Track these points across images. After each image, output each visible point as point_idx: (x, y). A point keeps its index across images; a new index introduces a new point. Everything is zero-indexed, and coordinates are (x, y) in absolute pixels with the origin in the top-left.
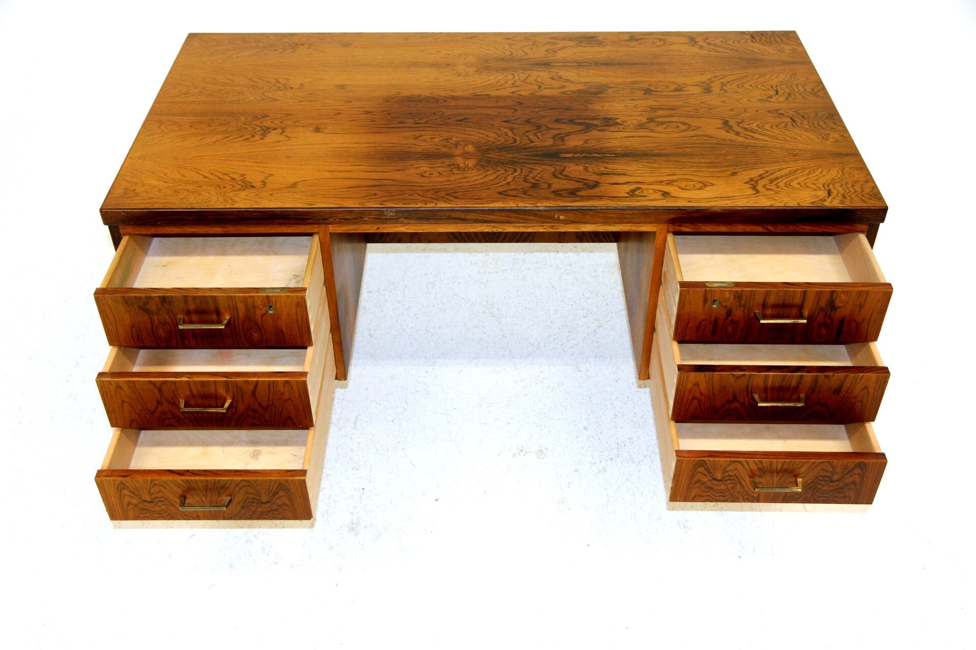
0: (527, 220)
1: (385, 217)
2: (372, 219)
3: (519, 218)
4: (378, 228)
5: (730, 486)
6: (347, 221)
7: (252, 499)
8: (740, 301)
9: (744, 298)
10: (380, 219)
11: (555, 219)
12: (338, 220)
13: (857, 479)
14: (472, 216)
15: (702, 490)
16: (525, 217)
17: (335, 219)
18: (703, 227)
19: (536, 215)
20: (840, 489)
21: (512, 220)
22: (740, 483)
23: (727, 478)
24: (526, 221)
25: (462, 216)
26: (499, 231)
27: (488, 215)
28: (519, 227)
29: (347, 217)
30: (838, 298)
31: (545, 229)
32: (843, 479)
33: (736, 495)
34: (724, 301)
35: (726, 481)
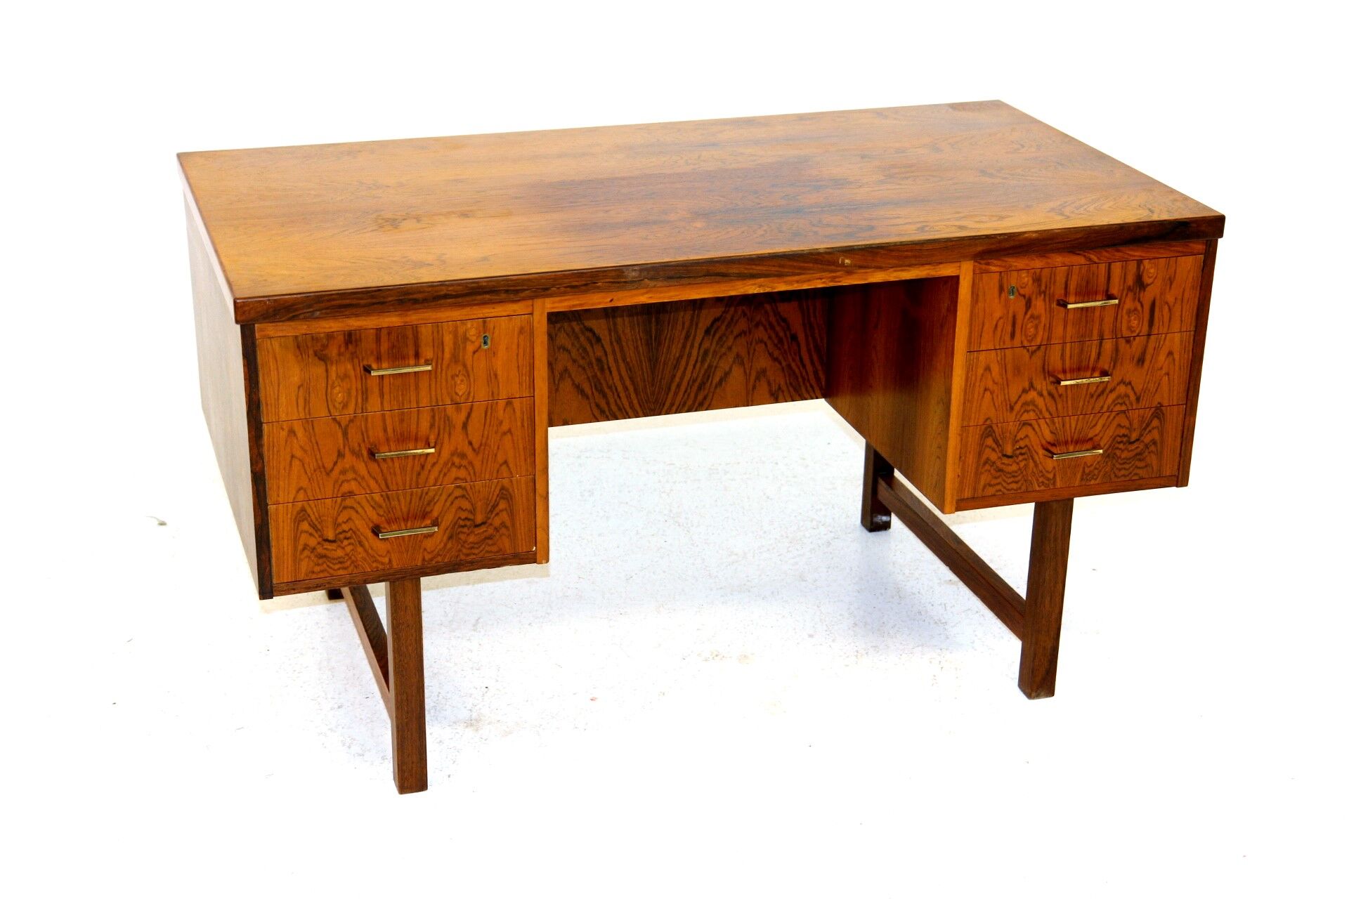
0: (805, 269)
1: (624, 280)
2: (607, 284)
3: (795, 267)
4: (611, 301)
5: (1022, 464)
6: (576, 290)
7: (463, 520)
8: (1040, 286)
9: (1044, 281)
10: (619, 283)
11: (839, 266)
12: (563, 289)
13: (1155, 435)
14: (734, 270)
15: (991, 474)
16: (802, 265)
17: (558, 288)
18: (1015, 264)
19: (816, 261)
20: (1140, 454)
21: (786, 270)
22: (1033, 459)
23: (1018, 452)
24: (803, 271)
25: (722, 269)
26: (766, 291)
27: (756, 265)
28: (791, 283)
29: (576, 283)
30: (1145, 272)
31: (824, 283)
32: (1142, 438)
33: (1030, 478)
34: (1022, 288)
35: (1017, 457)
